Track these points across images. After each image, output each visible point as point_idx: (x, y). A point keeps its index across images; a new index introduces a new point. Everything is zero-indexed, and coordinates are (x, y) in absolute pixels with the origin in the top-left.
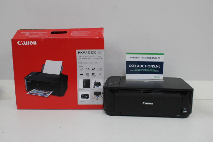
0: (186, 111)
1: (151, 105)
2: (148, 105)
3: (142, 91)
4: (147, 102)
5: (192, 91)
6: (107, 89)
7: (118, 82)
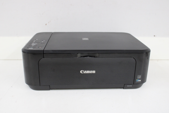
0: (140, 79)
1: (92, 74)
2: (88, 74)
3: (79, 55)
4: (87, 70)
5: (149, 52)
6: (28, 53)
7: (46, 41)
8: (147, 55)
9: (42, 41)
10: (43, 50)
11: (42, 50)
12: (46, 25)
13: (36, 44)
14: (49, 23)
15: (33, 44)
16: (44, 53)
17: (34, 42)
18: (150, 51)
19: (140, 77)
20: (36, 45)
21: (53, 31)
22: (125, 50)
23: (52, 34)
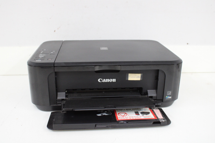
0: (170, 96)
3: (97, 68)
5: (180, 63)
6: (35, 66)
7: (56, 51)
8: (178, 67)
9: (52, 52)
10: (54, 62)
11: (52, 63)
12: (55, 31)
13: (44, 55)
14: (58, 29)
15: (41, 56)
16: (55, 65)
17: (42, 53)
18: (182, 63)
19: (170, 93)
20: (44, 57)
21: (64, 39)
22: (152, 61)
23: (63, 43)
